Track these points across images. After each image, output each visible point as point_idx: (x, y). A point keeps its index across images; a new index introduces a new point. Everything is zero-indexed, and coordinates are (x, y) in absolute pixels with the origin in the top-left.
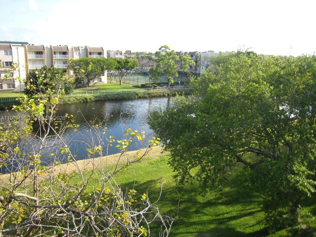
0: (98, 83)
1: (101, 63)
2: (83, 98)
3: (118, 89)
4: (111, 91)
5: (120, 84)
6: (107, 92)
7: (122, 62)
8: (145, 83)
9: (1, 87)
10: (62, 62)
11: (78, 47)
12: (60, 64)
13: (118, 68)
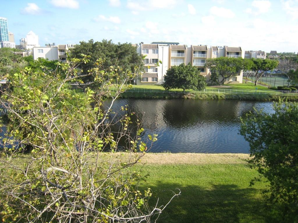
0: (232, 82)
1: (237, 62)
2: (215, 96)
3: (251, 89)
4: (244, 91)
5: (255, 85)
6: (238, 92)
7: (260, 63)
8: (282, 86)
9: (147, 80)
10: (200, 61)
11: (217, 47)
12: (198, 62)
13: (254, 69)
